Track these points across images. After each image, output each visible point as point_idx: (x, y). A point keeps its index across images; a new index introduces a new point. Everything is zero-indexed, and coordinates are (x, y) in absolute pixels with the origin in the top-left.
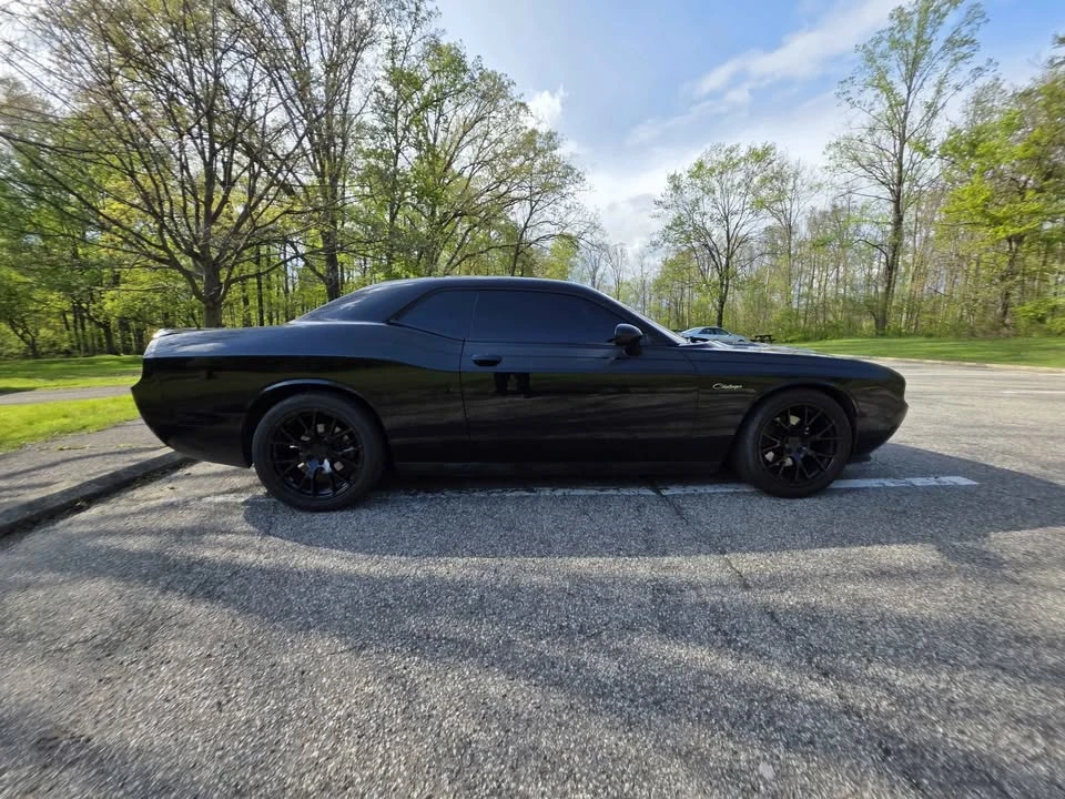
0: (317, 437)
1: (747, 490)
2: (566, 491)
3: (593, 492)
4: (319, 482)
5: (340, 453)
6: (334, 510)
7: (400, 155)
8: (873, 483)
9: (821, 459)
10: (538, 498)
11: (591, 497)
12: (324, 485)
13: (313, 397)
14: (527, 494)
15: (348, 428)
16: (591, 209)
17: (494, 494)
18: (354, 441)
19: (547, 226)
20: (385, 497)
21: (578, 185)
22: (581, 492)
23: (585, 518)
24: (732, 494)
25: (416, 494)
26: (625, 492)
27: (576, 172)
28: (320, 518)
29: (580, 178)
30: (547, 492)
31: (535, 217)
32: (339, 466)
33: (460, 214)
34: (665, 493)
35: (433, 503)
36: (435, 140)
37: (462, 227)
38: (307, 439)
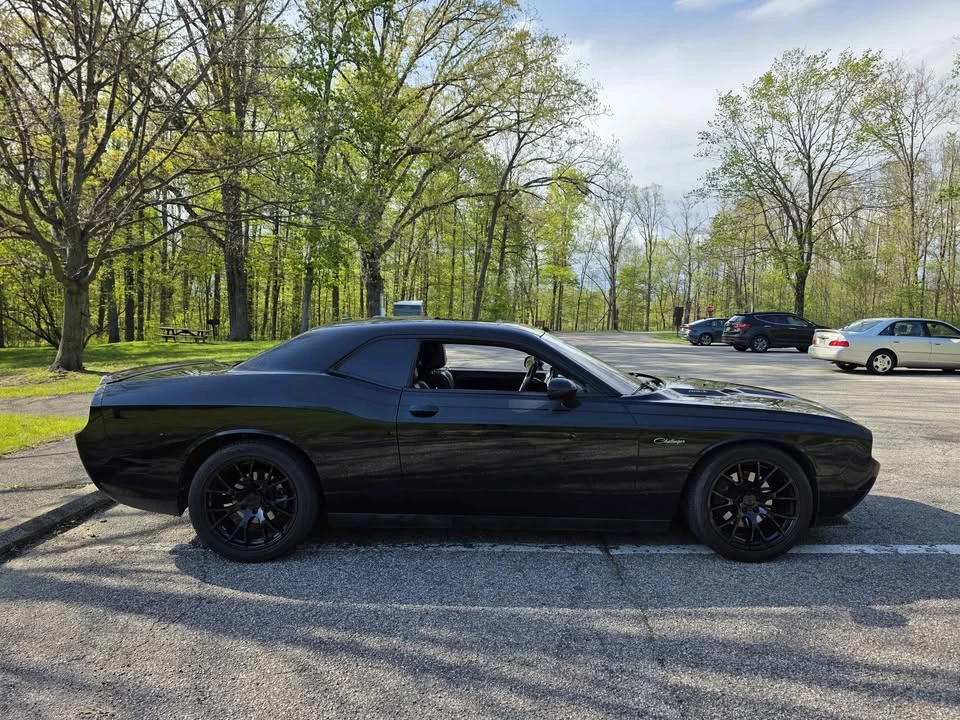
0: (251, 487)
1: (704, 553)
2: (506, 547)
3: (535, 550)
4: (253, 531)
5: (272, 503)
6: (265, 560)
7: (335, 72)
8: (852, 549)
9: (781, 521)
10: (474, 554)
11: (532, 554)
12: (257, 536)
13: (251, 446)
14: (465, 549)
15: (284, 477)
16: (607, 140)
17: (430, 549)
18: (288, 490)
19: (541, 165)
20: (315, 549)
21: (586, 108)
22: (522, 549)
23: (519, 575)
24: (685, 556)
25: (347, 547)
26: (570, 550)
27: (584, 89)
28: (251, 568)
29: (590, 97)
30: (486, 548)
31: (524, 151)
32: (271, 516)
33: (415, 151)
34: (614, 552)
35: (365, 556)
36: (383, 48)
37: (418, 167)
38: (241, 487)
